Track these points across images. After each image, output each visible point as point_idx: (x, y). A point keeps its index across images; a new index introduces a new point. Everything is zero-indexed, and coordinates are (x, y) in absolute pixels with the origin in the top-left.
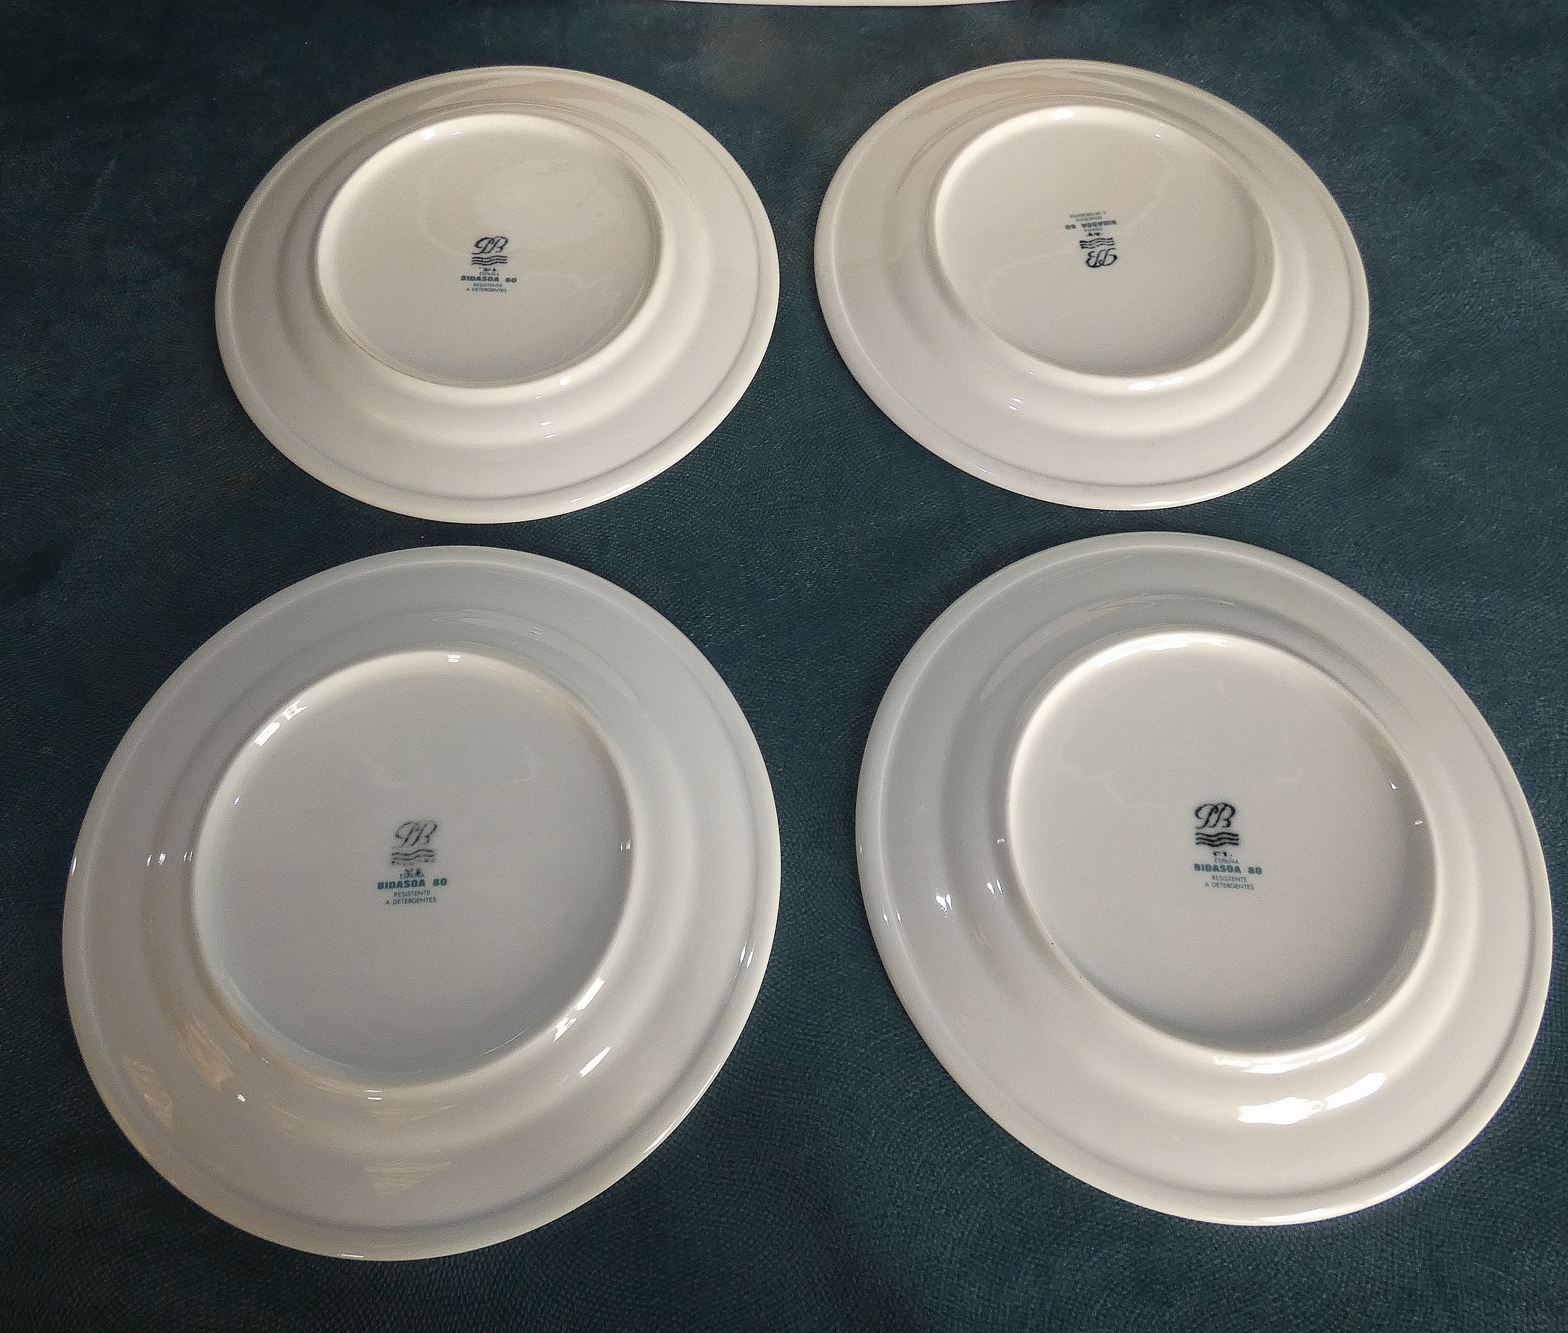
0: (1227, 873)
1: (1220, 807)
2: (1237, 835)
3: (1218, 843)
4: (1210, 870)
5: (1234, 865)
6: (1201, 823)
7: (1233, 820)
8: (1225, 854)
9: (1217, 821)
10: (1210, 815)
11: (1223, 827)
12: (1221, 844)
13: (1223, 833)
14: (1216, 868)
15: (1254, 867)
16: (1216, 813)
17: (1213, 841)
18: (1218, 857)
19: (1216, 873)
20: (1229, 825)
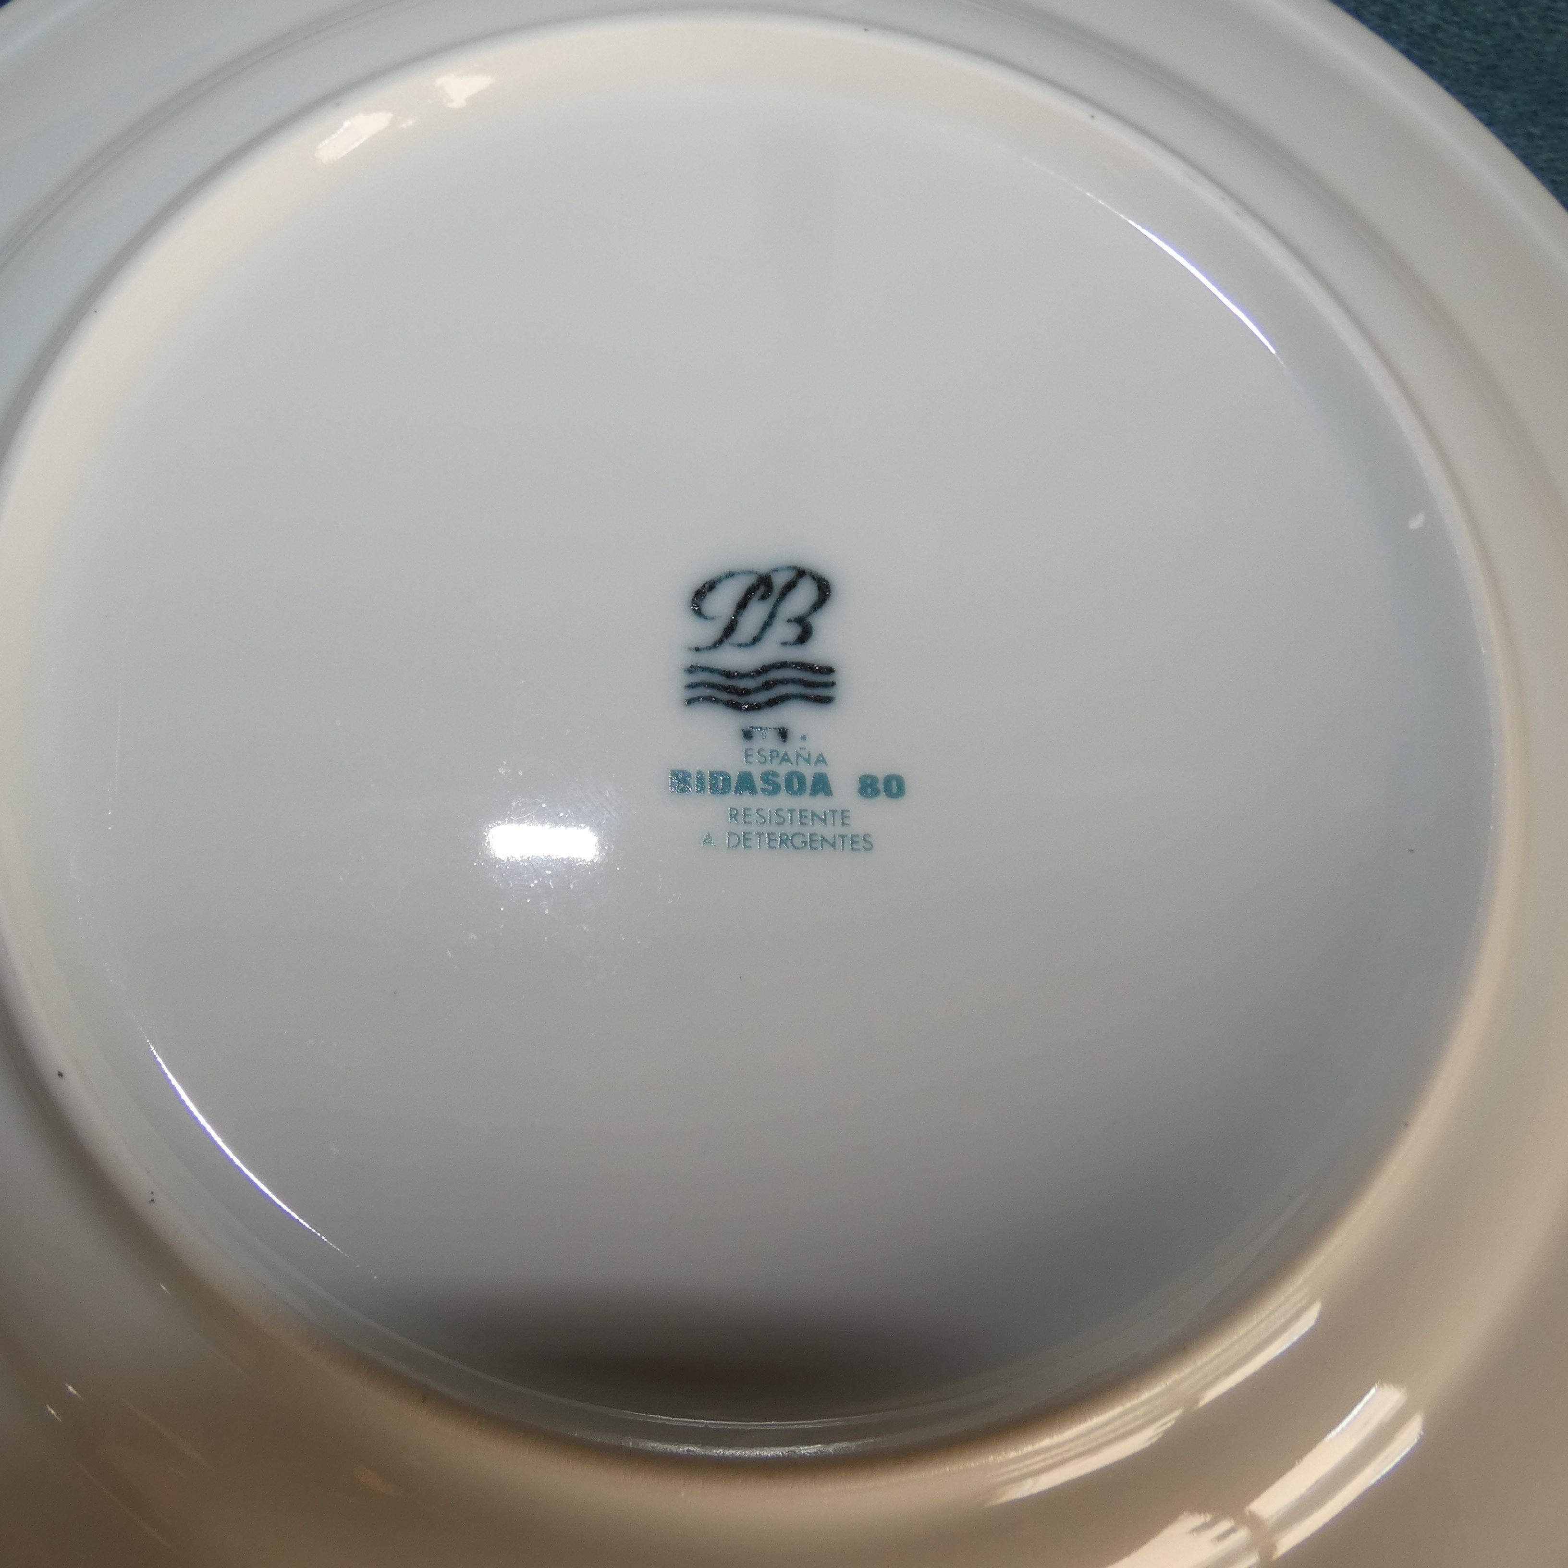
0: (784, 800)
1: (779, 581)
2: (830, 670)
3: (762, 697)
4: (724, 791)
5: (809, 772)
6: (709, 631)
7: (822, 622)
8: (783, 734)
9: (767, 625)
10: (742, 605)
11: (784, 644)
12: (772, 703)
13: (783, 665)
14: (745, 784)
15: (880, 772)
16: (763, 598)
17: (747, 692)
18: (758, 743)
19: (745, 800)
20: (805, 635)
